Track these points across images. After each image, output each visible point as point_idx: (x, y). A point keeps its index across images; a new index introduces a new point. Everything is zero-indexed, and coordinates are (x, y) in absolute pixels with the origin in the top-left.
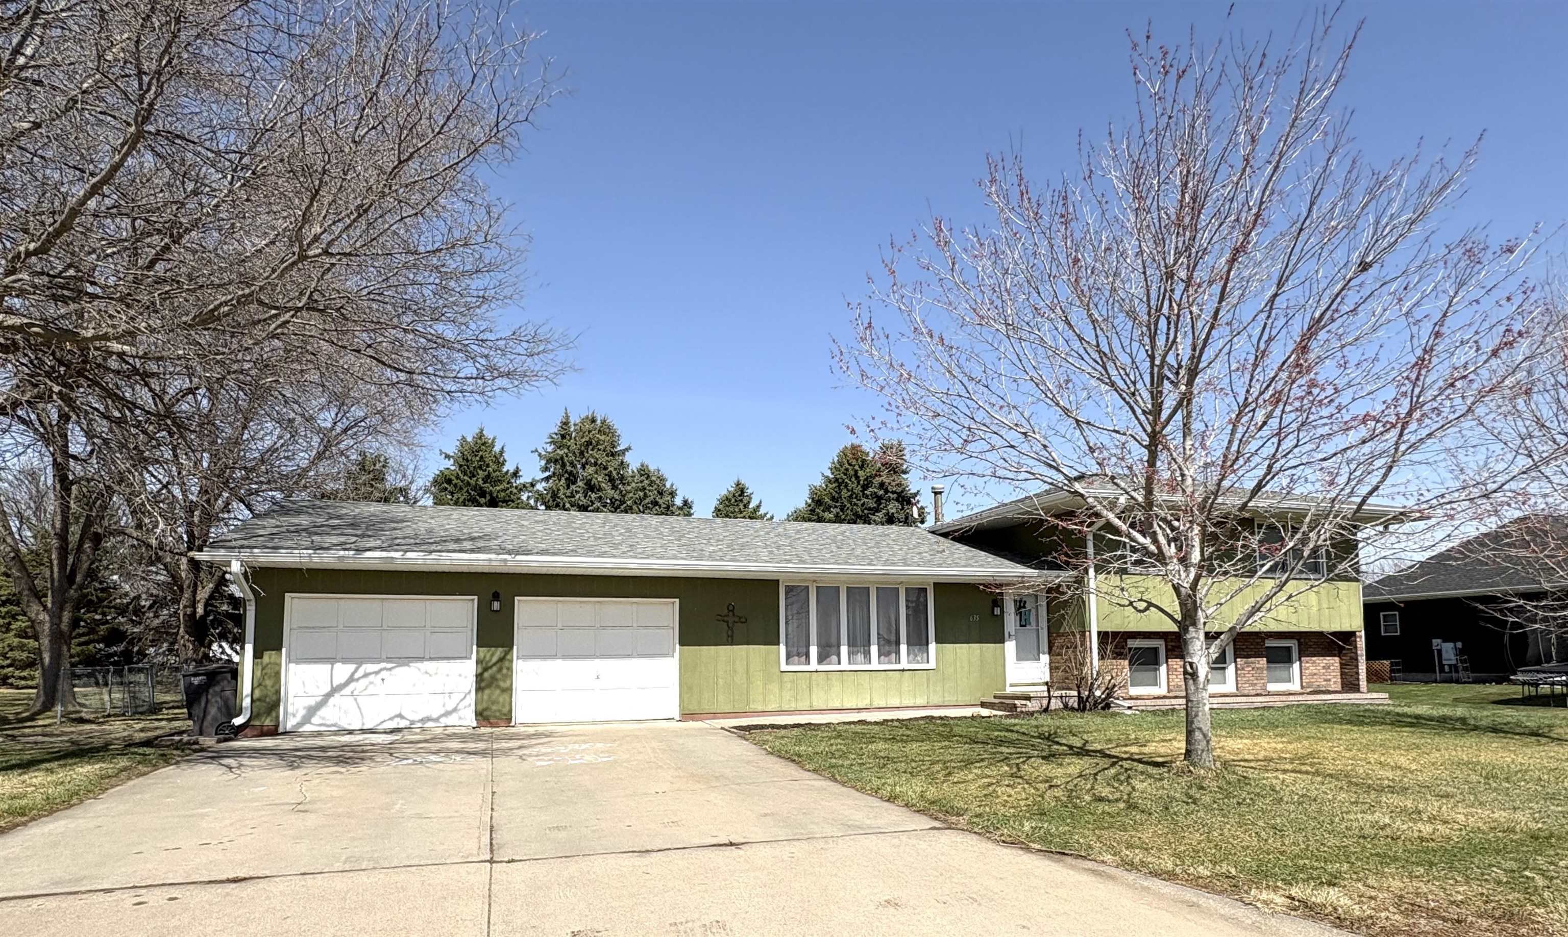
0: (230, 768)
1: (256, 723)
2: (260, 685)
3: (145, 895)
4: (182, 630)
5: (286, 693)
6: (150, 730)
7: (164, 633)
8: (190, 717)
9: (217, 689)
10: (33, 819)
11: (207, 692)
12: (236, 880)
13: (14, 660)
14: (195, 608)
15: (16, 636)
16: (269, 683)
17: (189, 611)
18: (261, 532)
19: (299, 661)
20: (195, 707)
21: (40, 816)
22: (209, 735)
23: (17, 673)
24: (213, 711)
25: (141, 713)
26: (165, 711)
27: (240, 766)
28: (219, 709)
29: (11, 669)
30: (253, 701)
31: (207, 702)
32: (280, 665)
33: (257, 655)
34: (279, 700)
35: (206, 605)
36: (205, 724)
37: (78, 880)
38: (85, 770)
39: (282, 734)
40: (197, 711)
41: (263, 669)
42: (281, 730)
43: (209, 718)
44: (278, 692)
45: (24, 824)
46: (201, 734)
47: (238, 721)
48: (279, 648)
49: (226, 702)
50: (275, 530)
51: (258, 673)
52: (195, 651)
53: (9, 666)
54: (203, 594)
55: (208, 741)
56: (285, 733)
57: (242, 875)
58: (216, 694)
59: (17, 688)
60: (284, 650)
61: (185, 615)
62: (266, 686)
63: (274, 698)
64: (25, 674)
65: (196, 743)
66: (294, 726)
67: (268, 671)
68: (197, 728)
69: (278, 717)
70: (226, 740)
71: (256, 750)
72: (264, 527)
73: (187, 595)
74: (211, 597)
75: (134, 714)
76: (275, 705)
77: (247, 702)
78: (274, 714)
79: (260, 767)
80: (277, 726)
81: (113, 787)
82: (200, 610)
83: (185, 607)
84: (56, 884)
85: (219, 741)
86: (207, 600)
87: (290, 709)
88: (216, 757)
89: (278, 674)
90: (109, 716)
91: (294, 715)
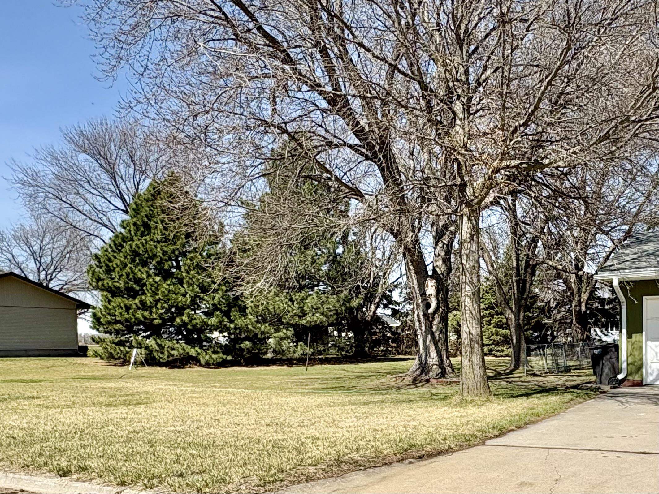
0: (622, 403)
1: (630, 378)
2: (631, 354)
3: (607, 454)
4: (574, 321)
5: (646, 360)
6: (571, 381)
7: (563, 324)
8: (595, 374)
9: (608, 357)
10: (543, 419)
11: (603, 360)
12: (645, 453)
13: (494, 341)
14: (581, 307)
15: (494, 327)
16: (636, 353)
17: (578, 308)
18: (628, 258)
19: (654, 340)
20: (597, 367)
21: (546, 418)
22: (605, 385)
23: (496, 348)
24: (606, 370)
25: (562, 372)
26: (572, 371)
27: (627, 402)
28: (609, 369)
29: (493, 346)
30: (628, 365)
31: (603, 365)
32: (642, 342)
33: (629, 336)
34: (642, 365)
35: (587, 304)
36: (602, 377)
37: (576, 445)
38: (553, 399)
39: (645, 385)
40: (598, 370)
41: (632, 345)
42: (644, 383)
43: (604, 374)
44: (642, 359)
45: (541, 420)
46: (601, 383)
47: (620, 377)
48: (641, 332)
49: (613, 365)
50: (635, 256)
51: (630, 347)
52: (582, 334)
53: (492, 344)
54: (585, 297)
55: (606, 388)
56: (647, 385)
57: (647, 451)
58: (607, 360)
59: (496, 356)
60: (644, 333)
61: (575, 311)
62: (634, 356)
63: (640, 363)
64: (499, 349)
65: (599, 388)
66: (652, 381)
67: (635, 346)
68: (598, 380)
69: (642, 375)
70: (615, 388)
71: (634, 394)
72: (628, 255)
73: (576, 298)
74: (589, 299)
75: (559, 372)
76: (640, 368)
77: (624, 366)
78: (640, 373)
79: (638, 403)
80: (642, 381)
81: (570, 407)
82: (583, 308)
83: (576, 306)
84: (568, 445)
85: (611, 388)
86: (587, 301)
87: (649, 371)
88: (613, 396)
89: (641, 348)
90: (547, 373)
91: (651, 374)
